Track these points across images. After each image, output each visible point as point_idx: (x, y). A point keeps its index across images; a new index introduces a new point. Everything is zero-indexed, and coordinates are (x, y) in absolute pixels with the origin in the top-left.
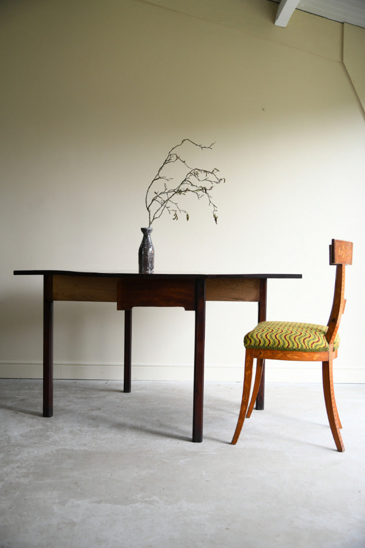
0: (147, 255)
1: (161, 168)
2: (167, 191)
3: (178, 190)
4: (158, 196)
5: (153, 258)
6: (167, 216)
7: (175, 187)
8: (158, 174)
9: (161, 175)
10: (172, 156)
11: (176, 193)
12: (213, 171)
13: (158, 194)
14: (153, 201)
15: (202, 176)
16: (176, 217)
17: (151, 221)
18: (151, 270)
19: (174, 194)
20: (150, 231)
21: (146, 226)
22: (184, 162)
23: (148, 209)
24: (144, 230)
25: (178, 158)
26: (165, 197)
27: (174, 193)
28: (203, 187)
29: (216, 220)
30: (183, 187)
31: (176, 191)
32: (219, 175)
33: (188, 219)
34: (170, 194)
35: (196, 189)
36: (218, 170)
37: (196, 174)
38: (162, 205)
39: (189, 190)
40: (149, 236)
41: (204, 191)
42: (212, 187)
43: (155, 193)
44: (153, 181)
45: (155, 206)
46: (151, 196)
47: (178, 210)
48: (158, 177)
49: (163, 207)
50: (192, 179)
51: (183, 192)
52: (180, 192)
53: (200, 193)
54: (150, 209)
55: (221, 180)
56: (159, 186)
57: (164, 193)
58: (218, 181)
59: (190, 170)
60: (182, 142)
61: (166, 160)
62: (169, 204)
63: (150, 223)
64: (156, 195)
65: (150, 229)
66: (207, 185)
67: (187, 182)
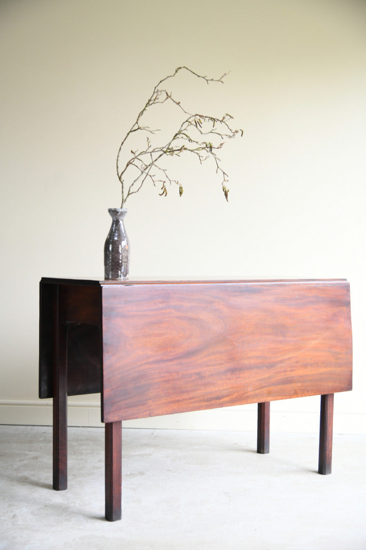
0: (118, 252)
1: (142, 112)
2: (151, 150)
3: (168, 148)
4: (136, 158)
5: (127, 257)
6: (150, 190)
7: (164, 144)
8: (137, 123)
9: (141, 124)
10: (160, 93)
11: (165, 152)
12: (224, 118)
13: (137, 154)
14: (127, 165)
15: (207, 125)
16: (165, 192)
17: (125, 197)
18: (125, 276)
19: (161, 155)
20: (122, 214)
21: (117, 206)
22: (178, 104)
23: (120, 178)
24: (113, 212)
25: (168, 96)
26: (147, 159)
27: (162, 152)
28: (208, 142)
29: (226, 195)
30: (176, 144)
31: (165, 150)
32: (234, 125)
33: (181, 193)
34: (156, 155)
35: (197, 146)
36: (231, 117)
37: (197, 124)
38: (142, 172)
39: (185, 149)
40: (121, 222)
41: (209, 150)
42: (221, 145)
43: (132, 152)
44: (128, 134)
45: (132, 174)
46: (126, 157)
47: (167, 180)
48: (136, 127)
49: (144, 175)
50: (192, 131)
51: (176, 152)
52: (171, 151)
53: (204, 153)
54: (122, 179)
55: (237, 132)
56: (137, 142)
57: (145, 152)
58: (232, 134)
59: (186, 117)
60: (176, 71)
61: (150, 101)
62: (153, 171)
63: (123, 201)
64: (133, 156)
65: (123, 210)
66: (215, 141)
67: (181, 135)
